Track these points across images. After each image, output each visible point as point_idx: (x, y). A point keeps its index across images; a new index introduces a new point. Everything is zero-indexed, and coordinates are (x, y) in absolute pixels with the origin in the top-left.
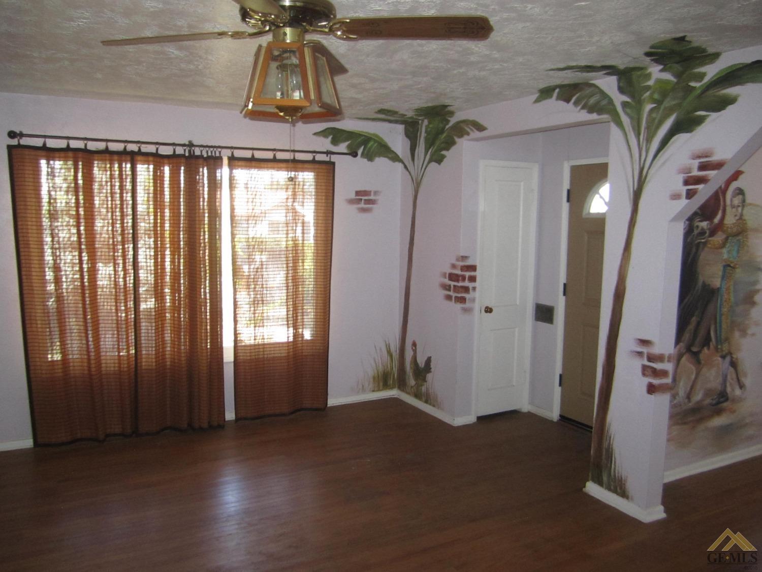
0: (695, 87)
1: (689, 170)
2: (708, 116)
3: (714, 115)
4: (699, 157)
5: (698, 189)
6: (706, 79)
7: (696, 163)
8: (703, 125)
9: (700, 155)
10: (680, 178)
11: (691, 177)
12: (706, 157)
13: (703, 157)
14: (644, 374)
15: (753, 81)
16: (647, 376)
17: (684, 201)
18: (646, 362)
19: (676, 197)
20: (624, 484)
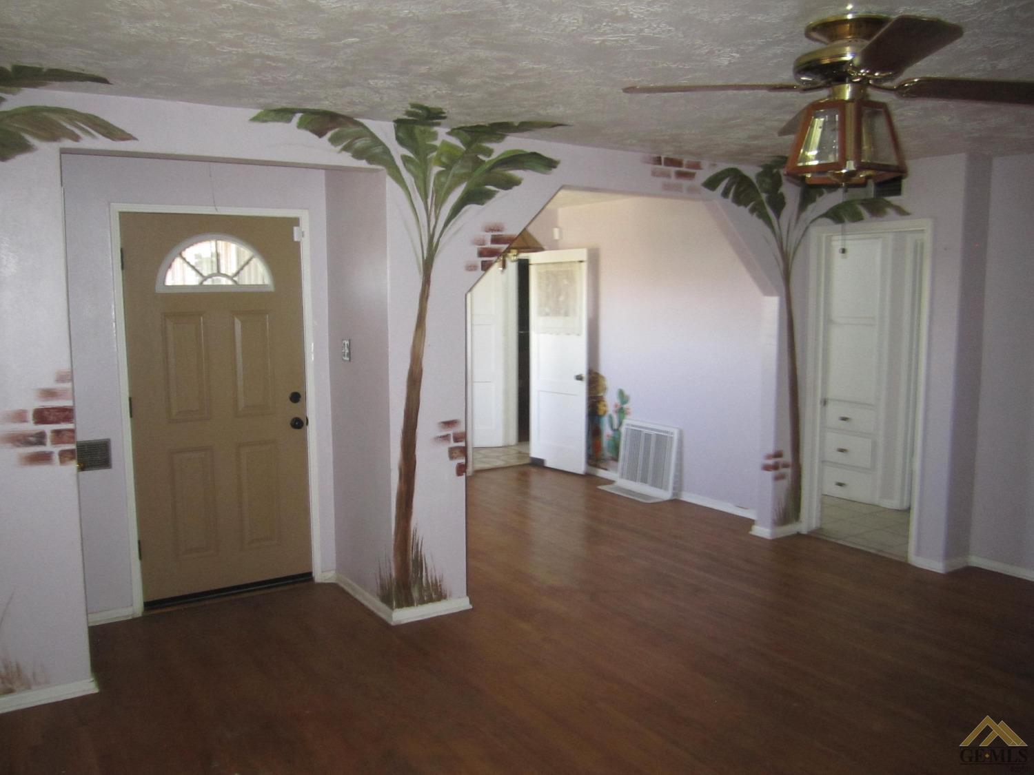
0: (484, 161)
1: (482, 243)
2: (498, 192)
3: (502, 193)
4: (491, 231)
5: (492, 261)
6: (494, 156)
7: (488, 236)
8: (493, 199)
9: (492, 229)
10: (474, 250)
11: (485, 249)
12: (498, 230)
13: (495, 231)
14: (452, 457)
15: (533, 169)
16: (456, 458)
17: (480, 272)
18: (453, 444)
19: (471, 268)
20: (440, 585)
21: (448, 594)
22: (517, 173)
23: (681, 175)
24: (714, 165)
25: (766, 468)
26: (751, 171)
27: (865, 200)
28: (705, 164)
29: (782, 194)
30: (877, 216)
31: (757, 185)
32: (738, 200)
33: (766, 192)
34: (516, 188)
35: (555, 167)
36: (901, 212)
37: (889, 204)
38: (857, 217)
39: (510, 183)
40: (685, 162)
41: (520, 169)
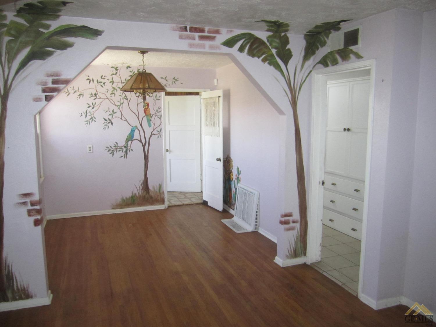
0: (45, 32)
1: (46, 84)
2: (55, 52)
3: (59, 52)
4: (52, 76)
5: (54, 95)
6: (52, 29)
7: (50, 80)
8: (52, 56)
9: (52, 74)
10: (40, 88)
11: (48, 88)
12: (57, 76)
13: (55, 76)
14: (30, 215)
15: (82, 36)
16: (33, 216)
17: (44, 102)
18: (30, 207)
19: (37, 100)
20: (27, 290)
21: (33, 296)
22: (70, 39)
23: (202, 38)
24: (231, 31)
25: (282, 223)
26: (263, 35)
27: (339, 50)
28: (224, 30)
29: (289, 50)
30: (345, 61)
31: (268, 44)
32: (251, 53)
33: (276, 48)
34: (69, 49)
35: (100, 35)
36: (359, 57)
37: (352, 52)
38: (335, 62)
39: (64, 46)
40: (207, 29)
41: (72, 36)
